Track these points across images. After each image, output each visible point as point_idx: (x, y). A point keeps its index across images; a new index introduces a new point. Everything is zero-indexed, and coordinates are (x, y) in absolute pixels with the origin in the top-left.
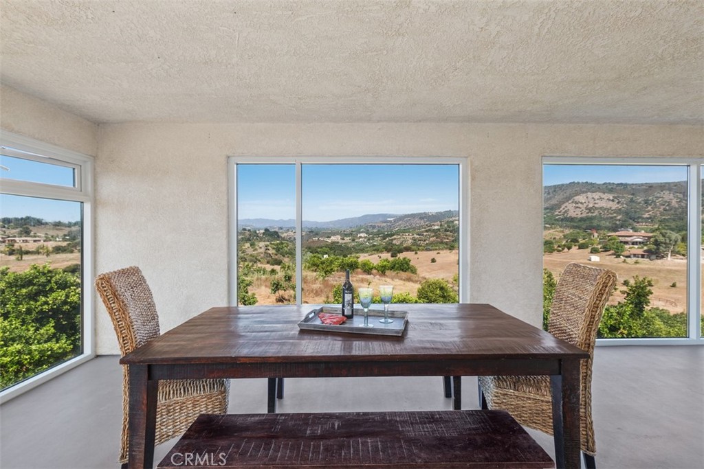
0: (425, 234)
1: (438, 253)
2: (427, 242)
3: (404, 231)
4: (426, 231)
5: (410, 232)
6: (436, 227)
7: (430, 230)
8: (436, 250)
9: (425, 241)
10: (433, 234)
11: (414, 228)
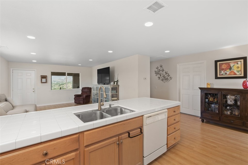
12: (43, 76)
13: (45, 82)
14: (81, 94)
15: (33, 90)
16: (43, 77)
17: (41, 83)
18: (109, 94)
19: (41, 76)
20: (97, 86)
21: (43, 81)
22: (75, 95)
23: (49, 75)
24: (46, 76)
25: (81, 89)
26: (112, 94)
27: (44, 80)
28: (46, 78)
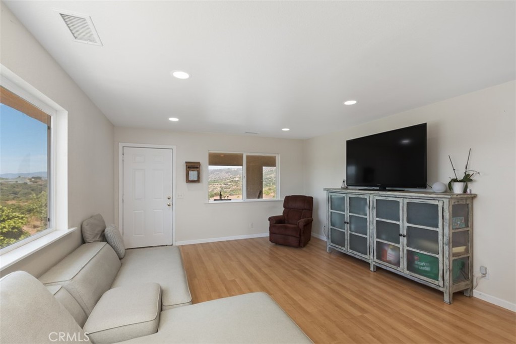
0: (229, 183)
1: (238, 197)
2: (231, 189)
3: (215, 181)
4: (230, 182)
5: (218, 182)
6: (237, 179)
7: (232, 181)
8: (237, 194)
9: (229, 188)
10: (234, 184)
11: (221, 179)
12: (192, 164)
13: (196, 179)
14: (282, 214)
15: (169, 202)
16: (192, 166)
17: (187, 182)
18: (398, 225)
19: (186, 162)
20: (351, 196)
21: (191, 178)
22: (270, 219)
23: (203, 160)
24: (199, 163)
25: (284, 200)
26: (453, 233)
27: (193, 175)
28: (197, 168)
